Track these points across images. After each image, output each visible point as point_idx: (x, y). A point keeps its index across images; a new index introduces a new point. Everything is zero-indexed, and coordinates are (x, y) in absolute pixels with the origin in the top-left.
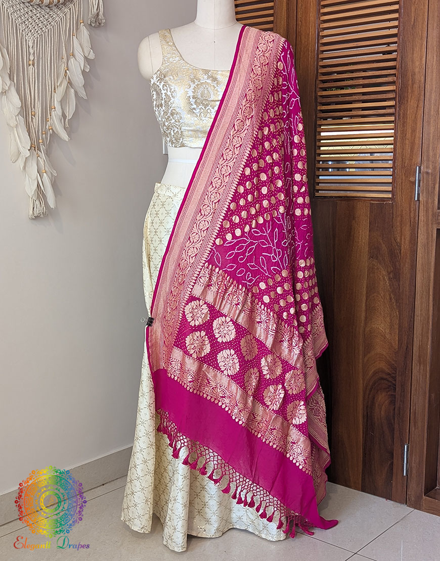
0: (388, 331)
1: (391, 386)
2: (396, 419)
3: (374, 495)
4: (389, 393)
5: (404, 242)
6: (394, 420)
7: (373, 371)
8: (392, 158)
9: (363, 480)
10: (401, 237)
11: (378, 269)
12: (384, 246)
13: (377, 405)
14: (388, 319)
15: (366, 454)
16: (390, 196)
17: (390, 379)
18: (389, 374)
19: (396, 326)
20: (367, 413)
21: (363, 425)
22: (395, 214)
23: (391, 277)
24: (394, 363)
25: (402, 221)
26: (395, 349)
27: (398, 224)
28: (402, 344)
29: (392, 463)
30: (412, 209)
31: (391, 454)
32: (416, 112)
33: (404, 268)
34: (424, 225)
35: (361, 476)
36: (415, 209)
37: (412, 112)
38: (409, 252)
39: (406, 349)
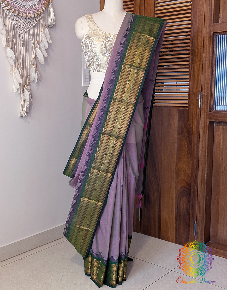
0: (187, 168)
1: (188, 194)
2: (191, 209)
3: (181, 245)
4: (187, 197)
5: (194, 127)
6: (190, 210)
7: (180, 187)
8: (188, 88)
9: (176, 238)
10: (192, 125)
11: (182, 139)
12: (184, 129)
13: (182, 203)
14: (187, 163)
15: (177, 226)
16: (187, 106)
17: (188, 191)
18: (187, 188)
19: (191, 166)
20: (178, 207)
21: (175, 212)
22: (189, 114)
23: (188, 143)
24: (189, 183)
25: (193, 118)
26: (190, 177)
27: (191, 118)
28: (193, 174)
29: (189, 230)
30: (197, 112)
31: (189, 225)
32: (199, 67)
33: (194, 139)
34: (203, 119)
35: (175, 236)
36: (199, 111)
37: (198, 67)
38: (196, 132)
39: (195, 177)
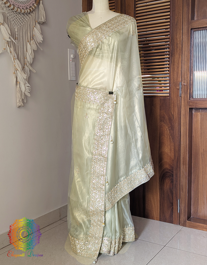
0: (169, 152)
1: (171, 175)
2: (174, 189)
3: (165, 222)
4: (170, 178)
5: (175, 114)
7: (163, 169)
8: (169, 79)
9: (160, 216)
10: (174, 112)
11: (164, 126)
12: (166, 116)
13: (165, 184)
14: (169, 147)
15: (161, 205)
16: (168, 95)
17: (171, 172)
18: (170, 170)
19: (173, 150)
20: (161, 187)
21: (159, 193)
22: (171, 102)
23: (170, 128)
24: (172, 165)
25: (174, 105)
26: (172, 159)
27: (172, 106)
28: (175, 157)
29: (173, 208)
30: (178, 100)
31: (172, 204)
32: (179, 60)
33: (176, 125)
34: (183, 107)
35: (159, 214)
36: (180, 100)
37: (177, 60)
38: (177, 118)
39: (178, 159)
